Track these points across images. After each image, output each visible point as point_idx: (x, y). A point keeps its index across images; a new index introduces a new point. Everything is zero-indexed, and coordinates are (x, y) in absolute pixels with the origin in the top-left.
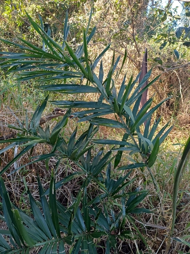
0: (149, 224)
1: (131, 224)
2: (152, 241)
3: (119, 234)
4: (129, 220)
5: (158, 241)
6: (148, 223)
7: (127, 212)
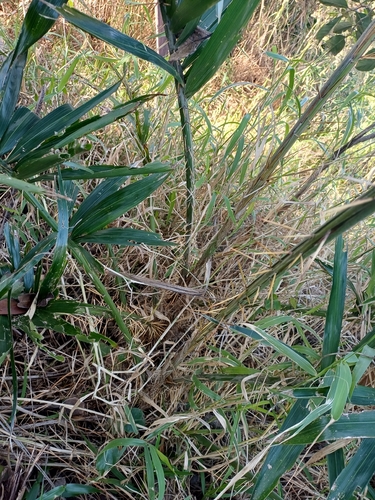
0: (140, 278)
1: (87, 279)
2: (143, 322)
3: (31, 313)
4: (79, 264)
5: (156, 319)
6: (139, 276)
7: (75, 238)
